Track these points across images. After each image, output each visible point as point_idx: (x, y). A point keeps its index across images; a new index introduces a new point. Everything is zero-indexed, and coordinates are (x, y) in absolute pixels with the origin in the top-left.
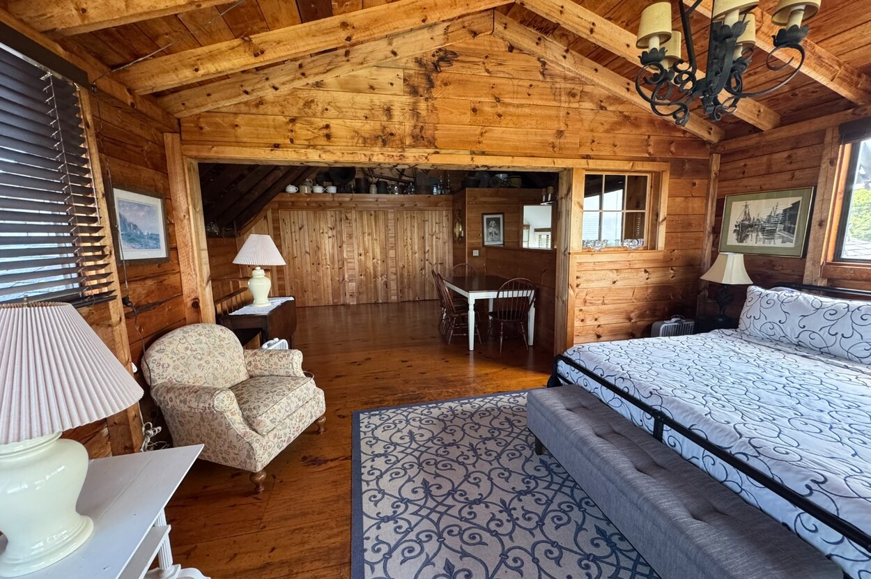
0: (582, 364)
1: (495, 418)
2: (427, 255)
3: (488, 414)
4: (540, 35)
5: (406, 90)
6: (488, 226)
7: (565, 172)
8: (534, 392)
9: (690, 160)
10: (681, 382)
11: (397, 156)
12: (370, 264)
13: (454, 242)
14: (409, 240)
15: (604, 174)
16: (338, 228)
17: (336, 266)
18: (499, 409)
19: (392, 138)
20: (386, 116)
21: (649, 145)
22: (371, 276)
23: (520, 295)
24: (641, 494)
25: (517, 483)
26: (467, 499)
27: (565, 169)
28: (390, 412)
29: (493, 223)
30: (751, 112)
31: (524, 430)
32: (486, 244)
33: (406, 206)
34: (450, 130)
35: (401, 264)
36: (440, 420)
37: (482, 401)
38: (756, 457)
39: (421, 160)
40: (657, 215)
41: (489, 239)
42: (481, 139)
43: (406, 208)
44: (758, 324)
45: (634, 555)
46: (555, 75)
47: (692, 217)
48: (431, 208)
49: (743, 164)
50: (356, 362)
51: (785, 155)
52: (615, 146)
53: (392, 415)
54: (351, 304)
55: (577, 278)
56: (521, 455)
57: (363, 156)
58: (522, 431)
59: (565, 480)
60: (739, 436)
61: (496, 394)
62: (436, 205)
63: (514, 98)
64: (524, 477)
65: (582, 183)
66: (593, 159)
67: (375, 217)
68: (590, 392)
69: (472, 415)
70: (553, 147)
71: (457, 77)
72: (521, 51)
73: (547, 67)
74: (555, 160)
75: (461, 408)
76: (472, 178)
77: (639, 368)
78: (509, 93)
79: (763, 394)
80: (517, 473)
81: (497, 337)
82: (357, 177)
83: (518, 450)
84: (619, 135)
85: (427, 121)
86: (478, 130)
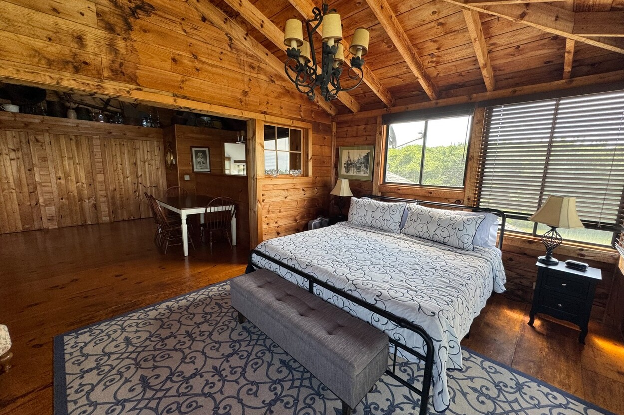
0: (267, 254)
1: (207, 305)
2: (140, 179)
3: (201, 303)
4: (226, 17)
5: (101, 24)
6: (197, 156)
7: (250, 121)
8: (235, 280)
9: (322, 124)
10: (322, 255)
11: (93, 85)
12: (73, 187)
13: (167, 168)
14: (119, 165)
15: (276, 126)
16: (25, 150)
17: (26, 190)
18: (210, 297)
19: (87, 67)
20: (78, 44)
21: (301, 111)
22: (75, 199)
23: (224, 209)
24: (302, 330)
25: (226, 349)
26: (184, 377)
27: (250, 119)
28: (103, 326)
29: (200, 154)
30: (348, 101)
31: (230, 308)
32: (195, 170)
33: (113, 134)
34: (151, 72)
35: (111, 188)
36: (157, 319)
37: (196, 295)
38: (355, 290)
39: (122, 93)
40: (307, 155)
41: (198, 166)
42: (182, 86)
43: (114, 136)
44: (356, 217)
45: (301, 369)
46: (239, 50)
47: (325, 157)
48: (142, 138)
49: (346, 130)
50: (58, 286)
51: (363, 127)
52: (282, 108)
53: (104, 328)
54: (50, 228)
55: (263, 195)
56: (228, 327)
57: (48, 78)
58: (229, 309)
59: (259, 335)
60: (348, 280)
61: (207, 287)
62: (147, 135)
63: (208, 59)
64: (230, 343)
65: (262, 130)
66: (268, 115)
67: (77, 141)
68: (273, 272)
69: (188, 307)
70: (241, 102)
71: (157, 28)
72: (212, 24)
73: (233, 42)
74: (243, 112)
75: (178, 305)
76: (180, 117)
77: (300, 251)
78: (204, 53)
79: (358, 255)
80: (225, 342)
81: (207, 243)
82: (48, 99)
83: (226, 325)
84: (283, 102)
85: (127, 59)
86: (180, 78)
